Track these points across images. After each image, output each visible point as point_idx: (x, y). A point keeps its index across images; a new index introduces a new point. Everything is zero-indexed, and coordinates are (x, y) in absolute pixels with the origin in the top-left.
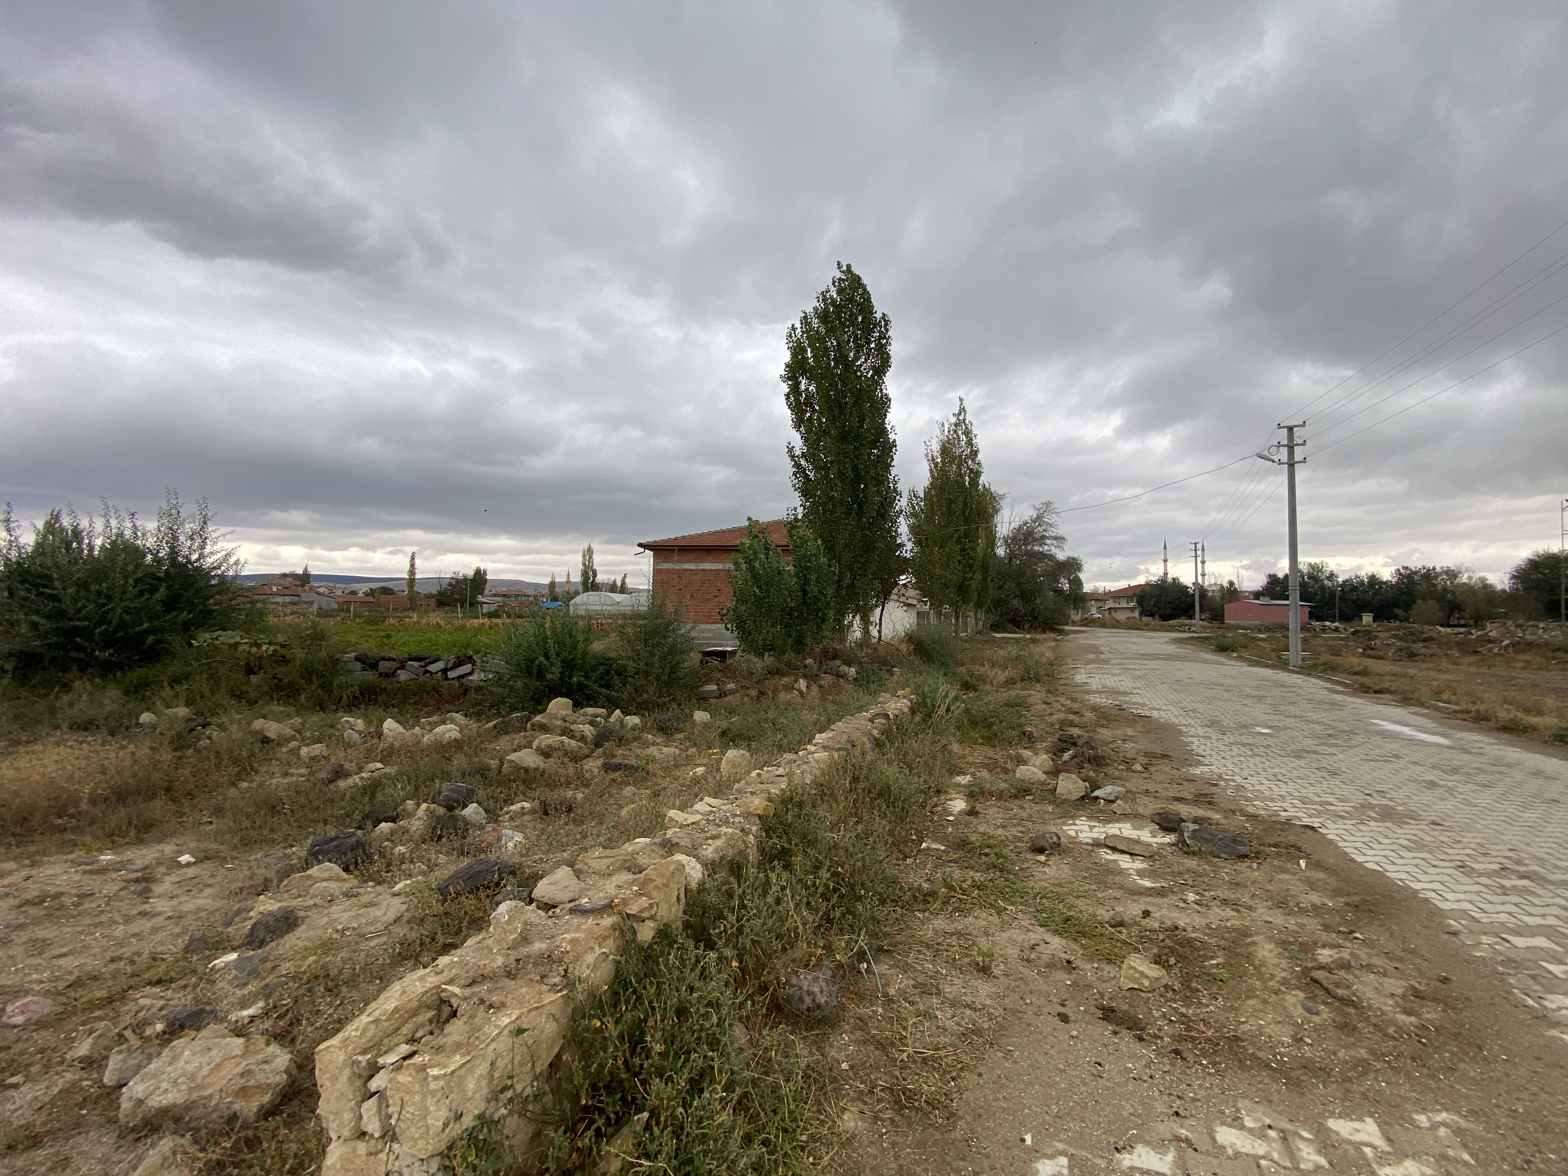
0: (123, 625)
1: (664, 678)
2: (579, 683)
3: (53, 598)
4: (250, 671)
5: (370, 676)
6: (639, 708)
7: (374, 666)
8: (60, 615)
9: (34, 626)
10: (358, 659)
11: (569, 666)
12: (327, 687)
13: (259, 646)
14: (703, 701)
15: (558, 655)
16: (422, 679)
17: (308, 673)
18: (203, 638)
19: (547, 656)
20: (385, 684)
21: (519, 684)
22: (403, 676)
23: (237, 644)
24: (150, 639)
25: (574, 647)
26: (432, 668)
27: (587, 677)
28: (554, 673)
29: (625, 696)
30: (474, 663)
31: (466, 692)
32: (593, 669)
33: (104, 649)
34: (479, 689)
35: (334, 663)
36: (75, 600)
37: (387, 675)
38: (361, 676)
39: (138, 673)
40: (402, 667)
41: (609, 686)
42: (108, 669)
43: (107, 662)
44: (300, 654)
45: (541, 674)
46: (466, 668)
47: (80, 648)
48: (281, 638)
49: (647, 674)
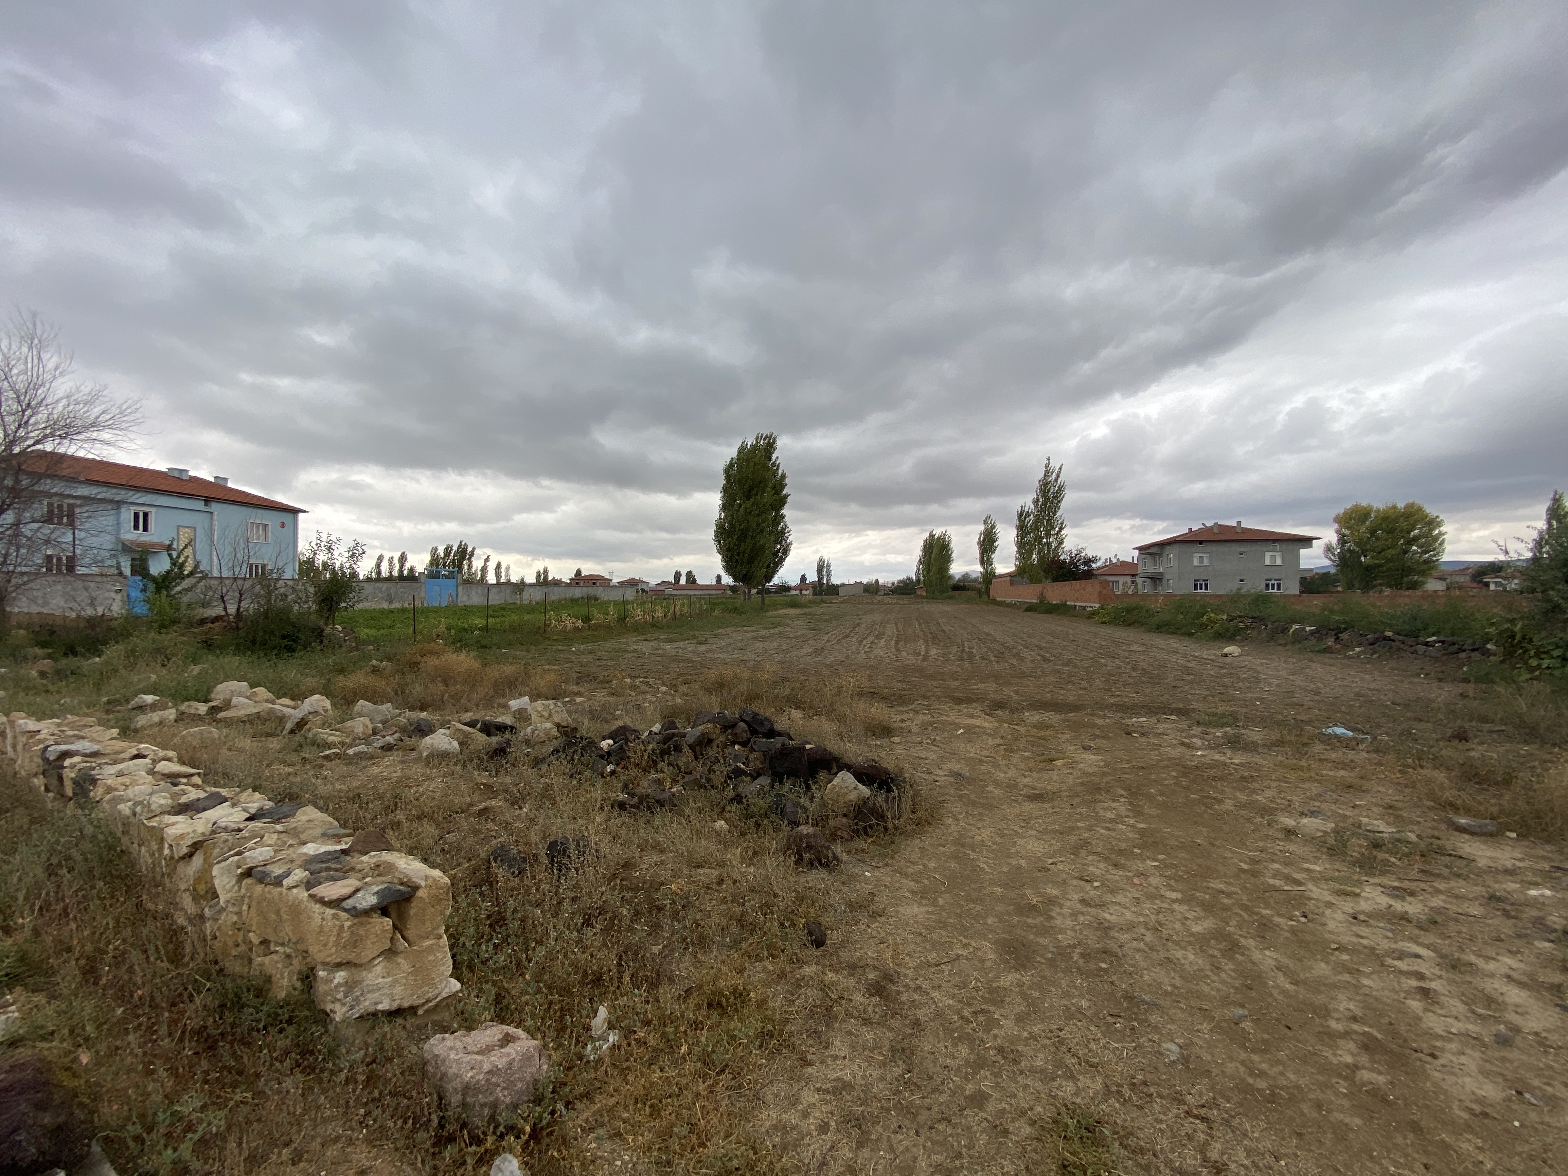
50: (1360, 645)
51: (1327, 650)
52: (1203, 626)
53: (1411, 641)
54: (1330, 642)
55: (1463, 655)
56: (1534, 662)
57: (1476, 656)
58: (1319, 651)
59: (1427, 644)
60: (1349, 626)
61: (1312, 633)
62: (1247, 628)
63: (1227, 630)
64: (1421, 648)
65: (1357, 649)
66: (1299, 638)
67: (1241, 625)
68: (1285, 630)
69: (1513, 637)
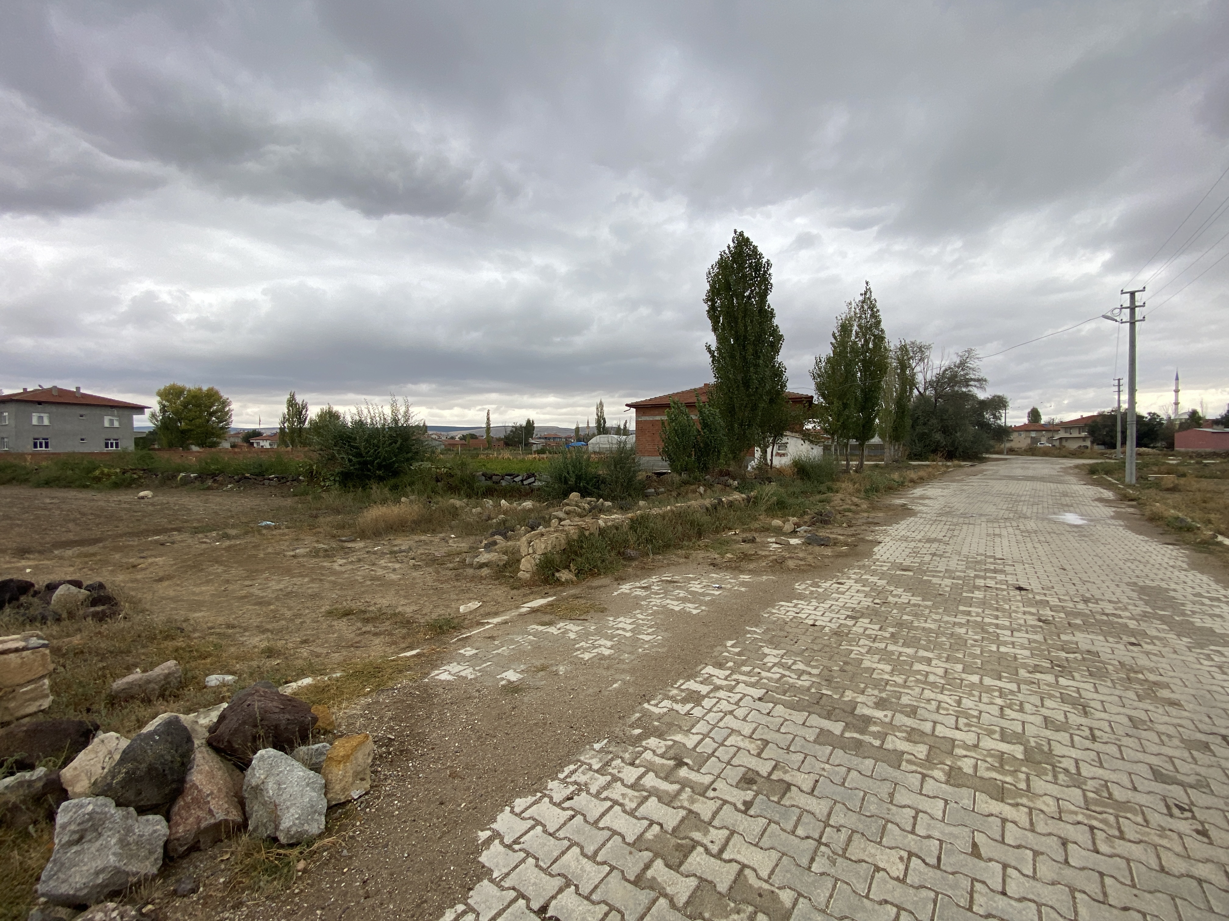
0: (384, 459)
1: (625, 484)
2: (584, 487)
3: (357, 448)
4: (438, 481)
5: (489, 483)
6: (613, 499)
7: (491, 478)
8: (359, 455)
9: (350, 460)
10: (483, 475)
11: (579, 478)
12: (471, 487)
13: (440, 469)
14: (646, 497)
15: (574, 472)
16: (513, 484)
17: (462, 480)
18: (415, 466)
19: (568, 473)
20: (496, 486)
21: (556, 486)
22: (504, 483)
23: (430, 469)
24: (397, 465)
25: (581, 469)
26: (517, 479)
27: (588, 484)
28: (572, 481)
29: (606, 493)
30: (535, 476)
31: (532, 491)
32: (591, 480)
33: (379, 469)
34: (539, 489)
35: (473, 476)
36: (366, 449)
37: (497, 483)
38: (484, 483)
39: (392, 481)
40: (503, 479)
41: (598, 488)
42: (381, 479)
43: (379, 476)
44: (459, 473)
45: (566, 482)
46: (532, 480)
47: (369, 470)
48: (448, 465)
49: (616, 482)
50: (230, 483)
51: (209, 488)
52: (98, 480)
53: (260, 478)
54: (210, 483)
55: (288, 483)
56: (322, 484)
57: (295, 483)
58: (204, 489)
59: (269, 479)
60: (221, 472)
61: (196, 478)
62: (140, 477)
63: (124, 480)
64: (267, 482)
65: (230, 486)
66: (185, 482)
67: (135, 476)
68: (174, 477)
69: (312, 472)
